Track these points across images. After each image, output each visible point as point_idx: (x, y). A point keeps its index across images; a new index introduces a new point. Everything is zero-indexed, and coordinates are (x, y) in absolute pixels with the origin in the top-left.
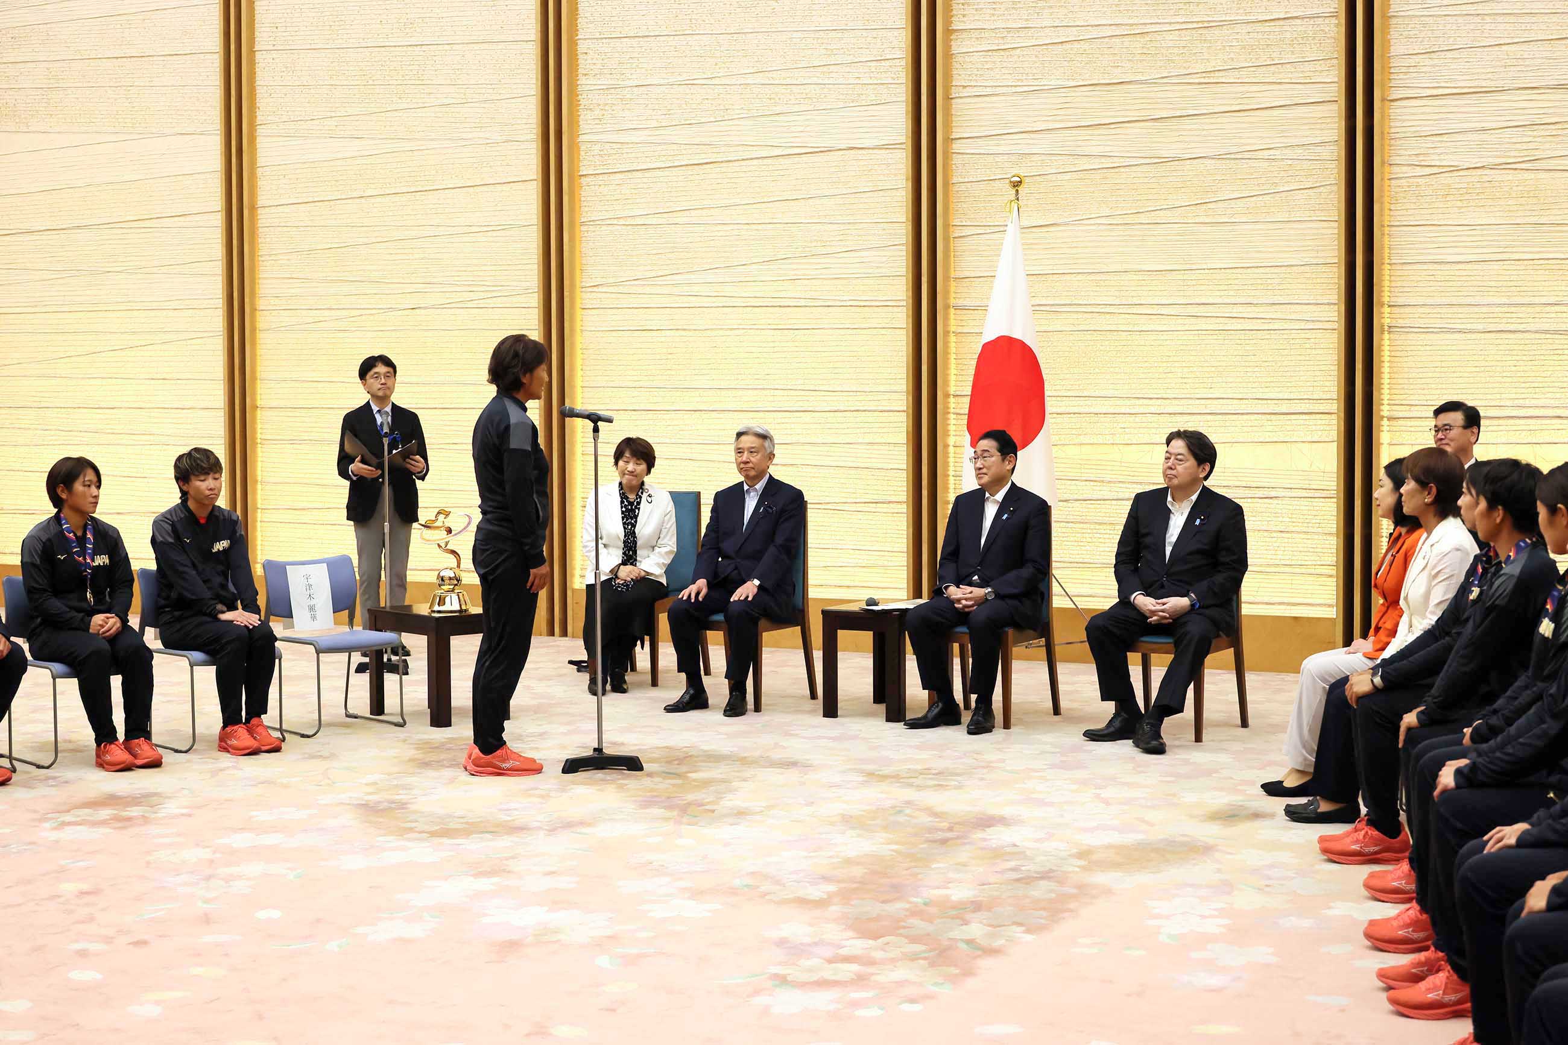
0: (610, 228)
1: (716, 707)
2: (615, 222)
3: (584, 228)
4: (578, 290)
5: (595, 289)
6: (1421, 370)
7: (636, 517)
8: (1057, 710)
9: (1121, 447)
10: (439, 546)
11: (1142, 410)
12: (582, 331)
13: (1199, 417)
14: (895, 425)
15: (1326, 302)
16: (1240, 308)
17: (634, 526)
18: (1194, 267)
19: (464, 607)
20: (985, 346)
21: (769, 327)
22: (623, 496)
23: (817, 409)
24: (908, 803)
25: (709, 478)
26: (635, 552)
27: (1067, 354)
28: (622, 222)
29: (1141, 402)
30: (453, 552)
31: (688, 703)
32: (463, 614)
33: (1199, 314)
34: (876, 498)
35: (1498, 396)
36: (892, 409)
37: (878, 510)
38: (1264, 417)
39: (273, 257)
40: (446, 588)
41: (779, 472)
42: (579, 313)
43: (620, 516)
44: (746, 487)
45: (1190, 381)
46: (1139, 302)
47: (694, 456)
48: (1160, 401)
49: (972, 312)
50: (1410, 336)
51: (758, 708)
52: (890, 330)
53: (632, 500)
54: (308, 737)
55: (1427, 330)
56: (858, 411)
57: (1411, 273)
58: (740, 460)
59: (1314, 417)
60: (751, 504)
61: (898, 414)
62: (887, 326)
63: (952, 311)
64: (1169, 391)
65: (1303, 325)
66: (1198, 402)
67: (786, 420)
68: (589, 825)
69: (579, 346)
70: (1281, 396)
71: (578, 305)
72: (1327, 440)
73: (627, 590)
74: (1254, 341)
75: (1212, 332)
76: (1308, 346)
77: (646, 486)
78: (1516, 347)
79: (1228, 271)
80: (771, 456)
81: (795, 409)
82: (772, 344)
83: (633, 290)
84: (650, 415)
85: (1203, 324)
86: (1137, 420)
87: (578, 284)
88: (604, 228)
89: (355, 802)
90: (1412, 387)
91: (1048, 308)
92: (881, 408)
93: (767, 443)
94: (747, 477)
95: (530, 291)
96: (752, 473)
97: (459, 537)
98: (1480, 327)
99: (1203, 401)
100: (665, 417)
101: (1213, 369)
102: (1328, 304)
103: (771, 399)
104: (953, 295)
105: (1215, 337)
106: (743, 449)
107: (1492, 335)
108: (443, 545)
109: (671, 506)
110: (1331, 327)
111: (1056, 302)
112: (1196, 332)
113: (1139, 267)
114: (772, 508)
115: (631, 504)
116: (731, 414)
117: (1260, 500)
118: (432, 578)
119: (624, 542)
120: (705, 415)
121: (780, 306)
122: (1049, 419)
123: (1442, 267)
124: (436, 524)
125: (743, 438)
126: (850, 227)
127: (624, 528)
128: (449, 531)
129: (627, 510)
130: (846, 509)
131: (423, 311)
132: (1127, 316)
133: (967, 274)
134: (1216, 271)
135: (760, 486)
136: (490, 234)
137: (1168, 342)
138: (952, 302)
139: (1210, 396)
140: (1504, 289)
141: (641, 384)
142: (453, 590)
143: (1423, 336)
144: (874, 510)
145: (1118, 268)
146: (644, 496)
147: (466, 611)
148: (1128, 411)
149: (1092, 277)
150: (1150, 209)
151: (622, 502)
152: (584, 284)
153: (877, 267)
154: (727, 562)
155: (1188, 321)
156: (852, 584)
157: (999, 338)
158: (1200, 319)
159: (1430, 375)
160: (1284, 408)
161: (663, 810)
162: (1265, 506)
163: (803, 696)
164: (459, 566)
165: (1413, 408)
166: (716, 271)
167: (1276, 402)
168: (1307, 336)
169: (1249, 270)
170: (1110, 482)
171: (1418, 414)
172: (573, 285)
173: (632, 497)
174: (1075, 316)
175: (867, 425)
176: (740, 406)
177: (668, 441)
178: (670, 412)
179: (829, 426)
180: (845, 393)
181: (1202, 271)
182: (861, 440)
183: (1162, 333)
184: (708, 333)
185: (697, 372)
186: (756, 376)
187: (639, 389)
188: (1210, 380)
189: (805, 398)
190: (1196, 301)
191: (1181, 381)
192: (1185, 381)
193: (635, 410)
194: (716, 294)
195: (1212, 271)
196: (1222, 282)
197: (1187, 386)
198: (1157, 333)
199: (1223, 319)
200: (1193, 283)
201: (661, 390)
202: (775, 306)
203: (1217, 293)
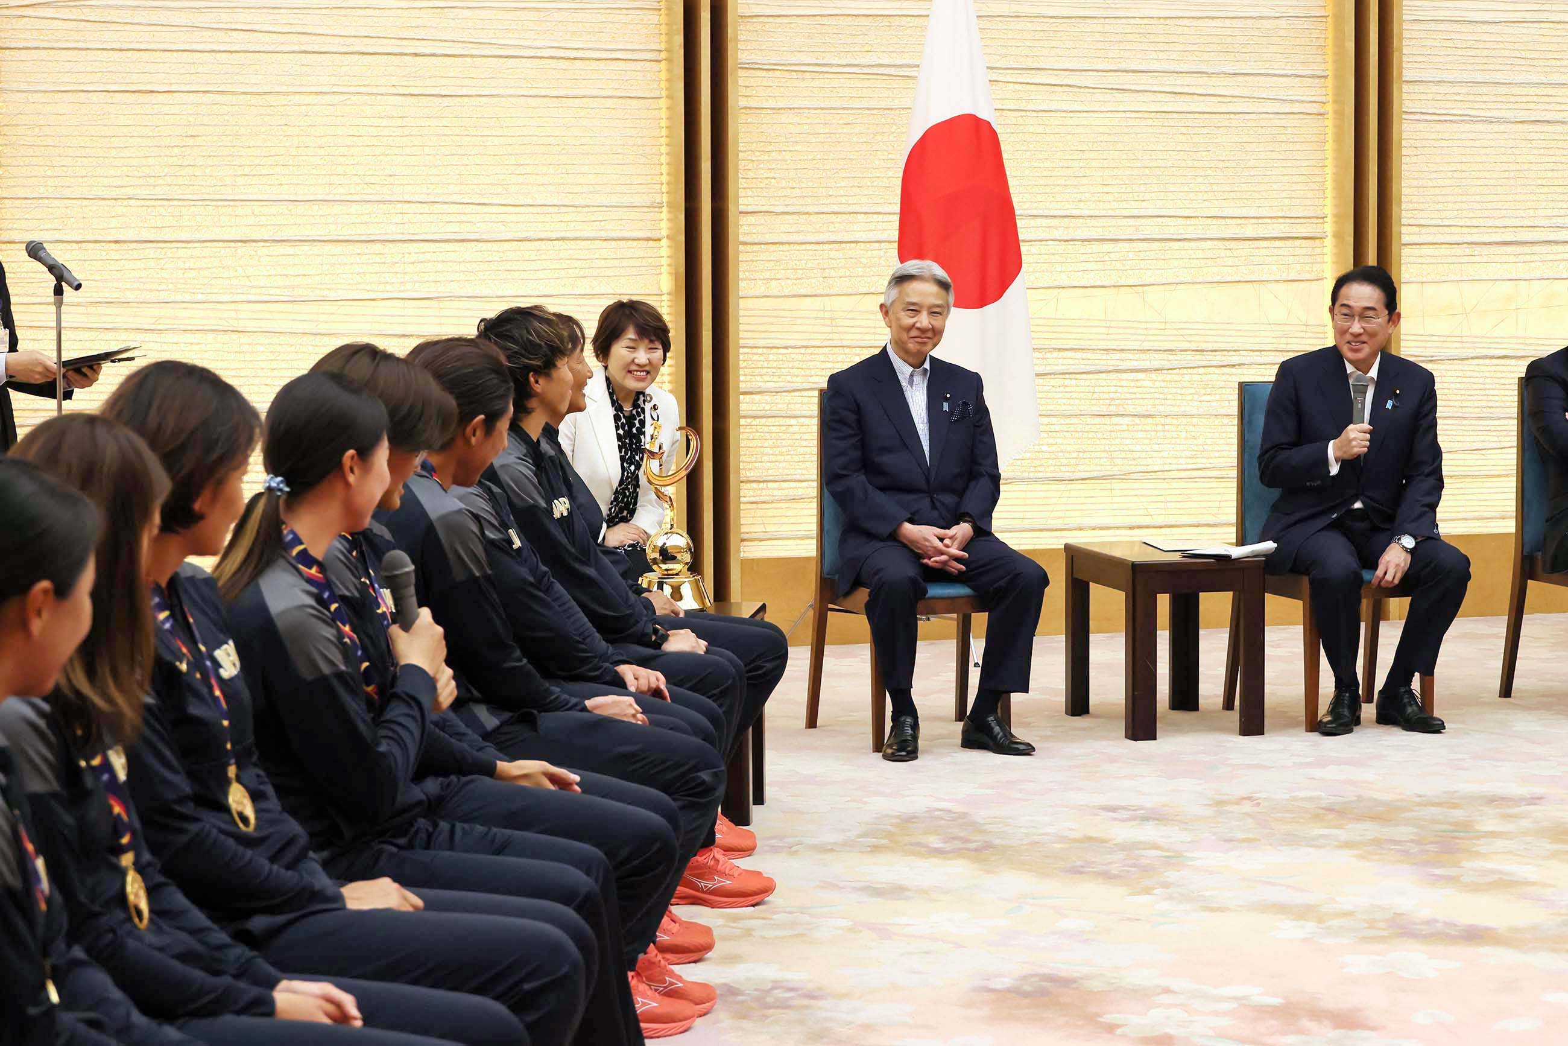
6: (1433, 175)
11: (1040, 234)
13: (1126, 245)
14: (632, 263)
15: (1309, 73)
16: (1187, 80)
18: (1120, 14)
21: (393, 90)
23: (485, 237)
25: (274, 365)
33: (1126, 87)
35: (1531, 213)
38: (1220, 244)
45: (1113, 189)
46: (1036, 65)
47: (241, 325)
48: (1066, 220)
49: (764, 73)
50: (1421, 126)
53: (629, 414)
55: (1443, 119)
56: (563, 239)
57: (1423, 34)
59: (1289, 243)
60: (918, 398)
61: (635, 243)
62: (615, 93)
64: (1081, 205)
65: (1277, 107)
66: (1124, 222)
67: (427, 257)
70: (1244, 212)
72: (1308, 276)
74: (1206, 131)
75: (1146, 115)
76: (1283, 138)
78: (1554, 144)
79: (1168, 21)
82: (399, 122)
84: (150, 251)
85: (1130, 102)
86: (1033, 249)
90: (1422, 199)
91: (892, 71)
92: (604, 234)
98: (1510, 115)
99: (1132, 221)
100: (181, 253)
101: (1147, 171)
102: (1313, 77)
103: (398, 218)
105: (1150, 122)
107: (1525, 127)
110: (1315, 111)
111: (904, 62)
112: (1123, 115)
116: (317, 249)
117: (1217, 370)
120: (262, 250)
121: (416, 55)
123: (1464, 28)
132: (1017, 87)
134: (1152, 21)
137: (1080, 130)
139: (1142, 212)
140: (1541, 63)
141: (129, 191)
143: (1439, 127)
146: (648, 407)
155: (1109, 96)
158: (1127, 94)
159: (1447, 182)
160: (1250, 231)
162: (1224, 377)
165: (1423, 230)
167: (1239, 221)
168: (1283, 123)
169: (1200, 23)
171: (1431, 239)
175: (578, 264)
176: (335, 232)
177: (188, 297)
178: (190, 245)
179: (508, 266)
180: (539, 209)
181: (1132, 21)
182: (567, 291)
183: (1072, 114)
184: (270, 98)
185: (247, 170)
186: (368, 179)
187: (126, 202)
188: (1142, 188)
189: (464, 218)
190: (1124, 66)
191: (1100, 189)
192: (1106, 189)
193: (116, 242)
194: (286, 29)
195: (1146, 21)
196: (1161, 39)
197: (1110, 197)
198: (1064, 114)
199: (1163, 95)
200: (1119, 38)
201: (171, 203)
202: (406, 54)
203: (1154, 55)
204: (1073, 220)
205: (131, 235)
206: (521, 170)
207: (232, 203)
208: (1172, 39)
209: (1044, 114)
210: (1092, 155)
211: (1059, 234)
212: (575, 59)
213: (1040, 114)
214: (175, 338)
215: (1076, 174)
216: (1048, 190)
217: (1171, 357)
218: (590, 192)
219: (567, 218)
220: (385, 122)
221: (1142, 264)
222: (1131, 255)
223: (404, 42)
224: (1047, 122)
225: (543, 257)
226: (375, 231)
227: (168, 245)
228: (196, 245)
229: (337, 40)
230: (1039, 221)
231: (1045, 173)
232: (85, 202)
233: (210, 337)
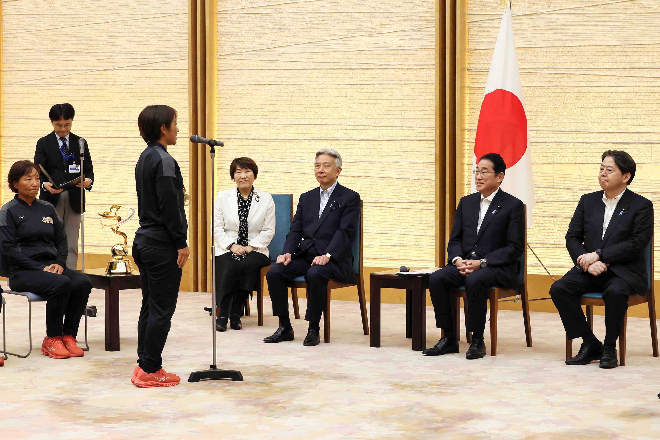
0: (237, 15)
1: (299, 339)
2: (240, 11)
3: (219, 16)
4: (215, 57)
5: (227, 57)
7: (248, 211)
8: (529, 344)
9: (580, 165)
10: (113, 229)
11: (595, 140)
12: (218, 85)
13: (633, 145)
14: (428, 149)
17: (246, 217)
18: (631, 43)
19: (129, 271)
20: (488, 97)
21: (344, 83)
22: (240, 197)
23: (375, 139)
24: (418, 404)
25: (303, 185)
26: (247, 235)
27: (544, 102)
28: (245, 11)
29: (594, 135)
30: (122, 234)
31: (280, 337)
32: (129, 275)
33: (634, 75)
34: (415, 199)
36: (426, 138)
37: (415, 207)
39: (12, 36)
40: (117, 257)
41: (342, 181)
42: (216, 72)
43: (237, 210)
44: (321, 190)
45: (628, 120)
46: (593, 67)
47: (292, 170)
48: (607, 134)
49: (480, 73)
51: (327, 340)
52: (425, 85)
53: (246, 200)
54: (22, 357)
56: (402, 140)
58: (318, 171)
60: (324, 202)
61: (430, 142)
62: (422, 82)
63: (467, 72)
64: (613, 127)
66: (633, 135)
67: (355, 146)
68: (201, 416)
69: (216, 95)
71: (216, 68)
73: (241, 260)
75: (643, 88)
77: (255, 190)
79: (653, 46)
80: (339, 170)
81: (360, 139)
82: (345, 95)
83: (253, 57)
84: (263, 143)
85: (637, 82)
86: (592, 147)
87: (215, 54)
88: (233, 15)
89: (48, 399)
91: (532, 71)
92: (418, 138)
93: (336, 161)
94: (322, 183)
95: (183, 58)
96: (325, 180)
97: (125, 224)
99: (636, 135)
100: (273, 143)
101: (644, 112)
103: (345, 131)
104: (467, 61)
105: (645, 91)
106: (320, 164)
108: (115, 228)
109: (272, 203)
111: (537, 67)
112: (633, 88)
113: (593, 43)
114: (338, 205)
115: (245, 202)
116: (317, 142)
118: (109, 252)
119: (240, 227)
121: (351, 69)
122: (530, 147)
124: (110, 215)
125: (321, 157)
126: (398, 15)
127: (240, 218)
128: (120, 219)
129: (242, 206)
130: (395, 206)
131: (111, 72)
132: (585, 76)
133: (478, 48)
134: (646, 46)
135: (331, 189)
136: (155, 20)
137: (613, 94)
138: (467, 66)
139: (642, 131)
141: (257, 121)
142: (122, 259)
144: (413, 207)
145: (580, 43)
146: (254, 197)
147: (130, 273)
148: (586, 141)
149: (563, 50)
150: (601, 3)
151: (239, 201)
152: (219, 54)
153: (417, 43)
154: (308, 241)
155: (626, 80)
156: (398, 258)
157: (496, 91)
158: (634, 79)
161: (252, 407)
163: (359, 334)
164: (126, 243)
166: (308, 44)
170: (573, 189)
172: (212, 54)
173: (245, 197)
174: (550, 76)
175: (409, 150)
176: (323, 136)
177: (275, 160)
178: (276, 141)
179: (383, 150)
180: (394, 128)
181: (637, 46)
182: (405, 160)
183: (609, 88)
184: (303, 86)
185: (295, 113)
186: (334, 116)
187: (256, 125)
188: (641, 120)
189: (368, 131)
190: (633, 66)
191: (622, 120)
192: (624, 120)
193: (253, 139)
194: (308, 61)
195: (643, 46)
196: (650, 53)
197: (626, 124)
198: (606, 88)
199: (651, 79)
200: (630, 54)
201: (270, 125)
202: (347, 69)
203: (647, 61)
204: (610, 134)
205: (258, 137)
206: (388, 113)
207: (290, 125)
208: (655, 53)
209: (597, 88)
210: (618, 106)
211: (604, 140)
212: (407, 69)
213: (595, 88)
214: (271, 174)
215: (611, 114)
216: (599, 121)
217: (653, 196)
218: (413, 122)
219: (404, 131)
220: (340, 95)
221: (641, 154)
222: (635, 150)
223: (348, 64)
224: (598, 91)
225: (396, 147)
226: (336, 136)
227: (269, 140)
228: (278, 140)
229: (324, 64)
230: (594, 134)
231: (598, 114)
232: (244, 125)
233: (282, 174)
